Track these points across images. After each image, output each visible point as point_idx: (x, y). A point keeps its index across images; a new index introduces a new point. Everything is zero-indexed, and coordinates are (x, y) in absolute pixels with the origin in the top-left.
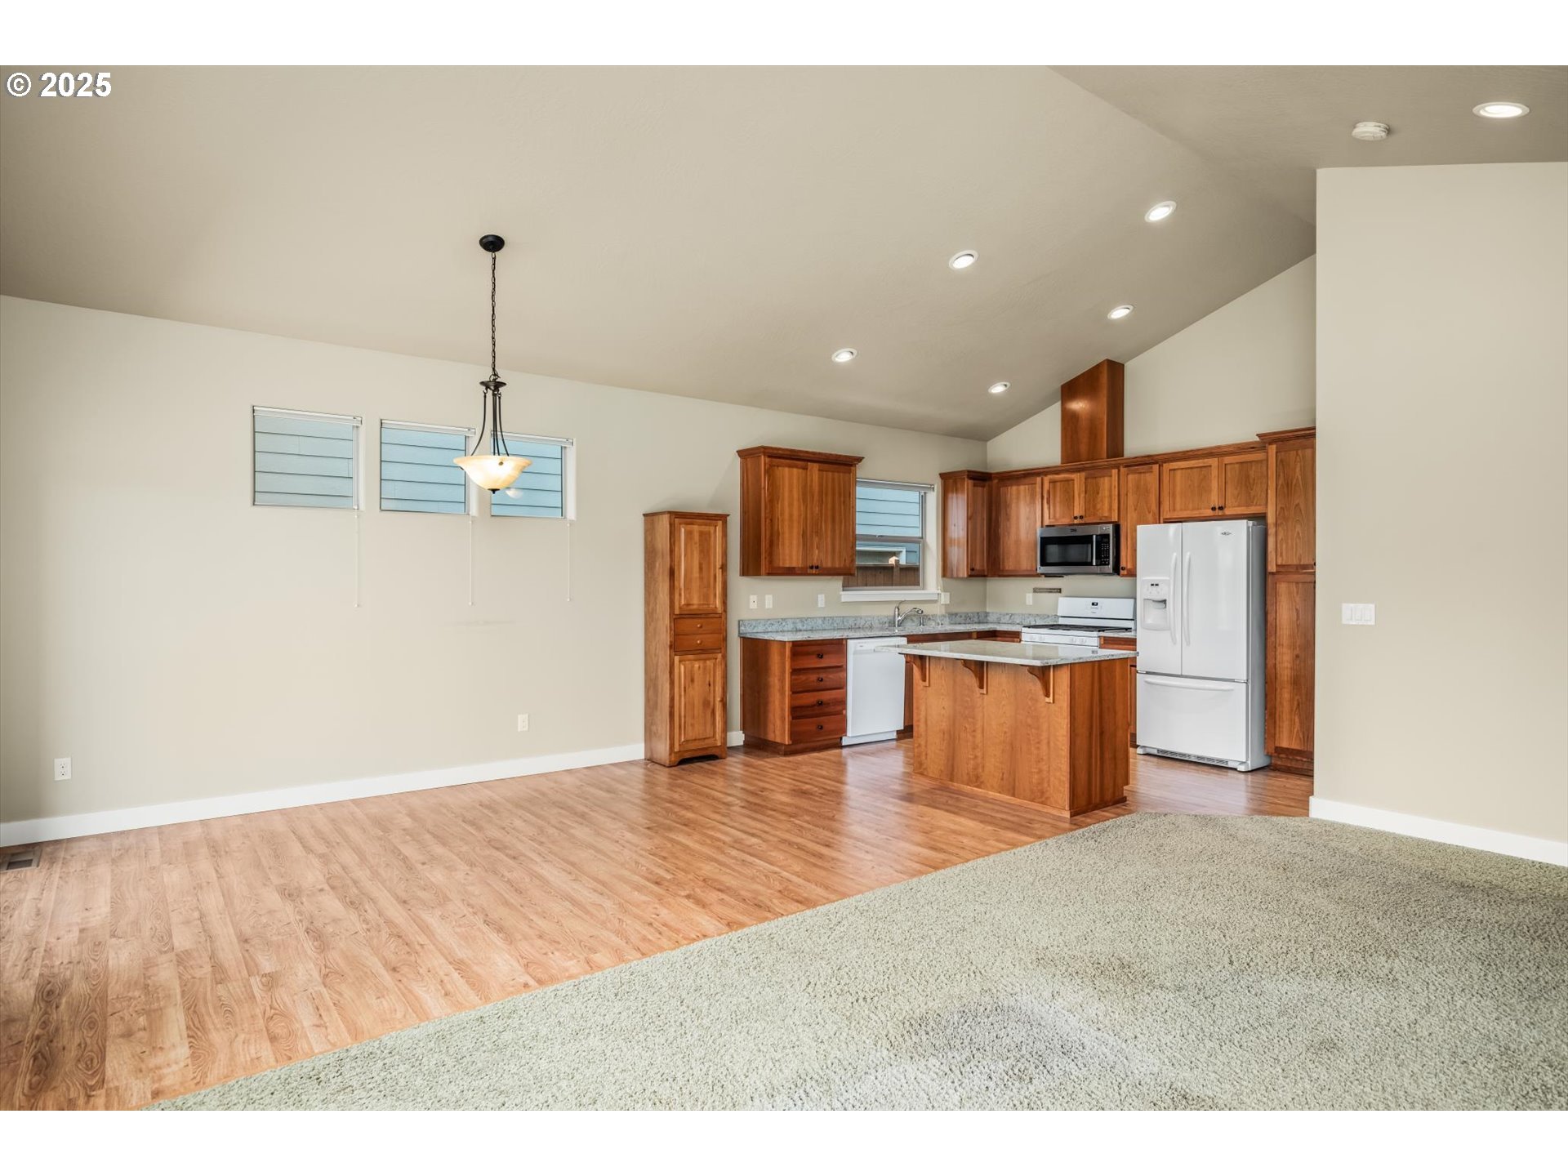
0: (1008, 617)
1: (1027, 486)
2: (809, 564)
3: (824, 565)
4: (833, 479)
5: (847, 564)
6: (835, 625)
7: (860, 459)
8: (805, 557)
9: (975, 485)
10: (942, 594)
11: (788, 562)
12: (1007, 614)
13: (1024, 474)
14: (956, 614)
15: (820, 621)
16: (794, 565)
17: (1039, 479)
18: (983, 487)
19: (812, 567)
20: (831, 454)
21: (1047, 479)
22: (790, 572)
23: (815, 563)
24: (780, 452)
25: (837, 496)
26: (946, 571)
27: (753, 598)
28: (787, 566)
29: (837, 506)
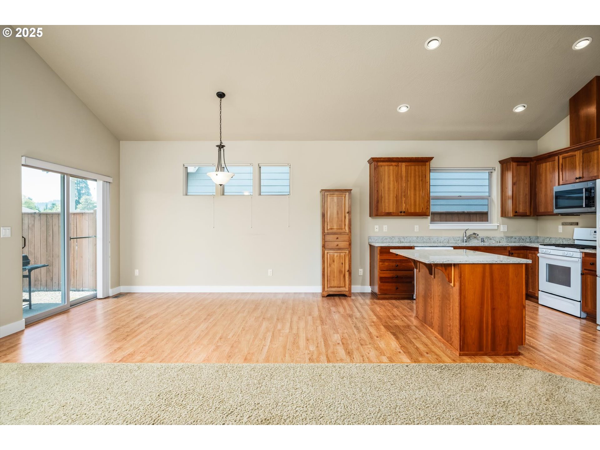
0: (548, 239)
1: (551, 163)
2: (400, 210)
3: (409, 211)
4: (415, 170)
5: (424, 211)
6: (425, 240)
7: (431, 158)
8: (397, 207)
9: (517, 165)
10: (501, 226)
11: (387, 210)
12: (548, 238)
13: (549, 156)
14: (512, 237)
15: (415, 238)
16: (391, 211)
17: (557, 158)
18: (526, 165)
19: (401, 212)
20: (412, 158)
21: (561, 157)
22: (389, 215)
23: (403, 210)
24: (382, 159)
25: (417, 177)
26: (504, 214)
27: (376, 227)
28: (387, 212)
29: (417, 183)
